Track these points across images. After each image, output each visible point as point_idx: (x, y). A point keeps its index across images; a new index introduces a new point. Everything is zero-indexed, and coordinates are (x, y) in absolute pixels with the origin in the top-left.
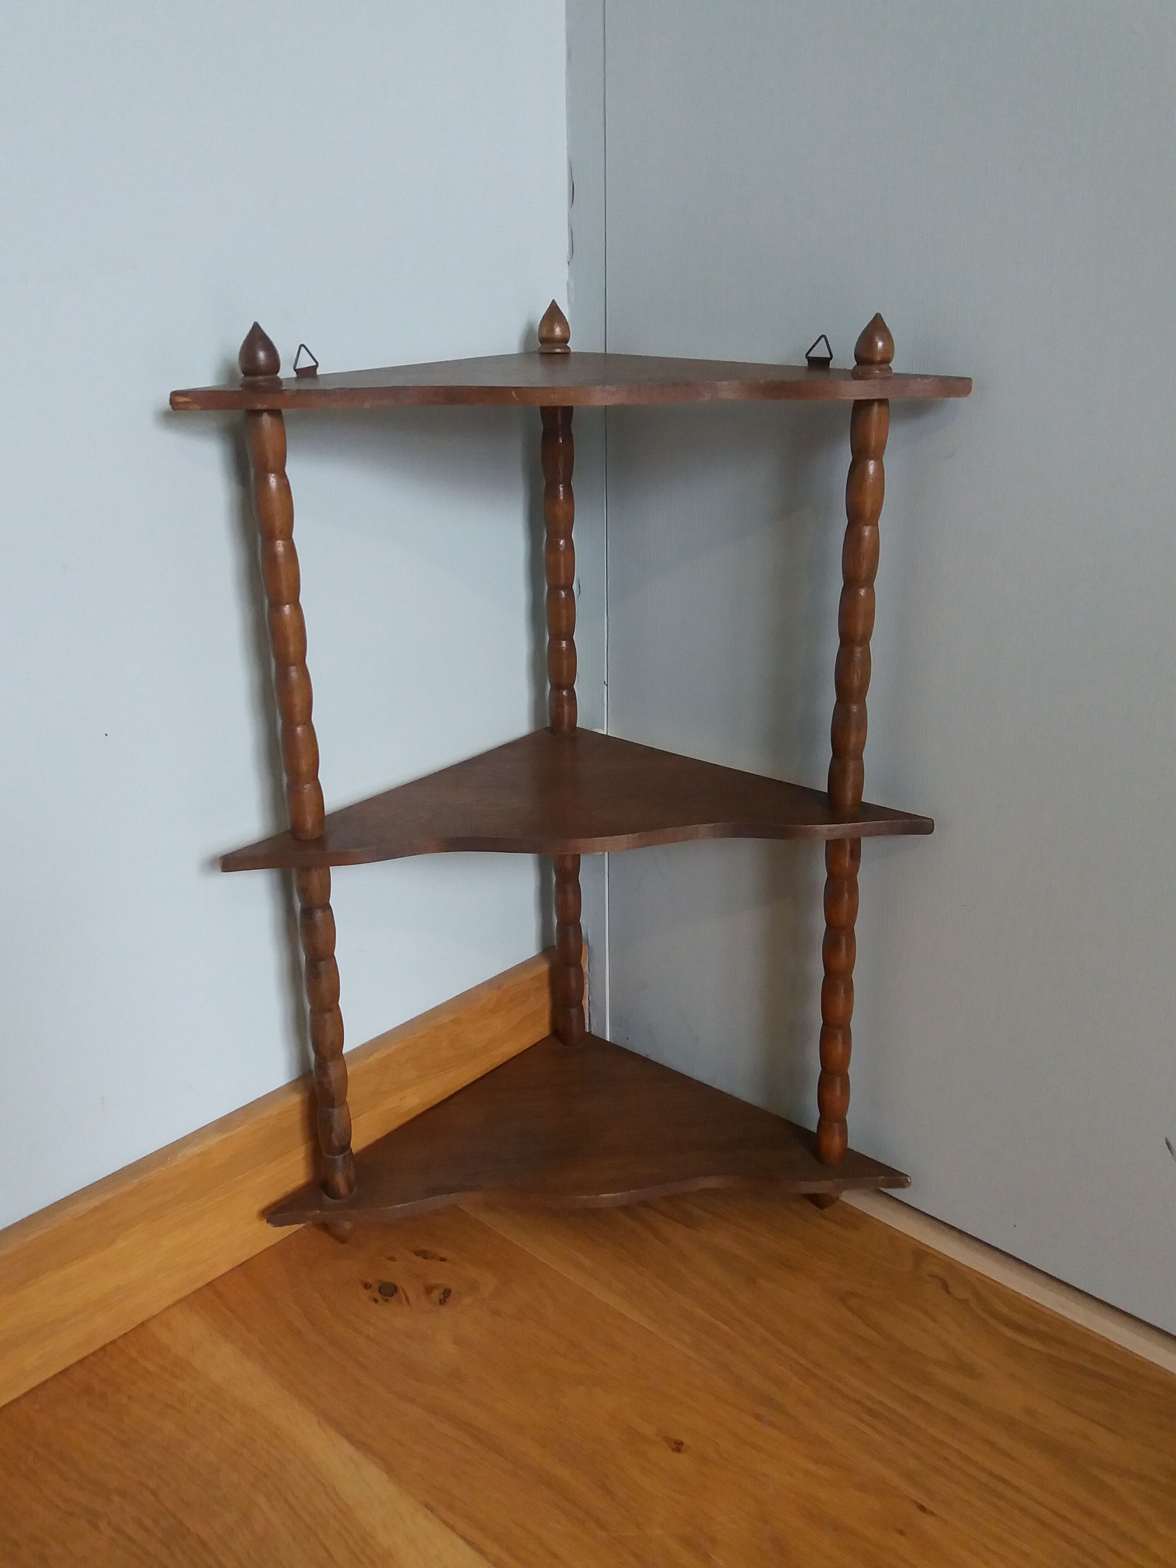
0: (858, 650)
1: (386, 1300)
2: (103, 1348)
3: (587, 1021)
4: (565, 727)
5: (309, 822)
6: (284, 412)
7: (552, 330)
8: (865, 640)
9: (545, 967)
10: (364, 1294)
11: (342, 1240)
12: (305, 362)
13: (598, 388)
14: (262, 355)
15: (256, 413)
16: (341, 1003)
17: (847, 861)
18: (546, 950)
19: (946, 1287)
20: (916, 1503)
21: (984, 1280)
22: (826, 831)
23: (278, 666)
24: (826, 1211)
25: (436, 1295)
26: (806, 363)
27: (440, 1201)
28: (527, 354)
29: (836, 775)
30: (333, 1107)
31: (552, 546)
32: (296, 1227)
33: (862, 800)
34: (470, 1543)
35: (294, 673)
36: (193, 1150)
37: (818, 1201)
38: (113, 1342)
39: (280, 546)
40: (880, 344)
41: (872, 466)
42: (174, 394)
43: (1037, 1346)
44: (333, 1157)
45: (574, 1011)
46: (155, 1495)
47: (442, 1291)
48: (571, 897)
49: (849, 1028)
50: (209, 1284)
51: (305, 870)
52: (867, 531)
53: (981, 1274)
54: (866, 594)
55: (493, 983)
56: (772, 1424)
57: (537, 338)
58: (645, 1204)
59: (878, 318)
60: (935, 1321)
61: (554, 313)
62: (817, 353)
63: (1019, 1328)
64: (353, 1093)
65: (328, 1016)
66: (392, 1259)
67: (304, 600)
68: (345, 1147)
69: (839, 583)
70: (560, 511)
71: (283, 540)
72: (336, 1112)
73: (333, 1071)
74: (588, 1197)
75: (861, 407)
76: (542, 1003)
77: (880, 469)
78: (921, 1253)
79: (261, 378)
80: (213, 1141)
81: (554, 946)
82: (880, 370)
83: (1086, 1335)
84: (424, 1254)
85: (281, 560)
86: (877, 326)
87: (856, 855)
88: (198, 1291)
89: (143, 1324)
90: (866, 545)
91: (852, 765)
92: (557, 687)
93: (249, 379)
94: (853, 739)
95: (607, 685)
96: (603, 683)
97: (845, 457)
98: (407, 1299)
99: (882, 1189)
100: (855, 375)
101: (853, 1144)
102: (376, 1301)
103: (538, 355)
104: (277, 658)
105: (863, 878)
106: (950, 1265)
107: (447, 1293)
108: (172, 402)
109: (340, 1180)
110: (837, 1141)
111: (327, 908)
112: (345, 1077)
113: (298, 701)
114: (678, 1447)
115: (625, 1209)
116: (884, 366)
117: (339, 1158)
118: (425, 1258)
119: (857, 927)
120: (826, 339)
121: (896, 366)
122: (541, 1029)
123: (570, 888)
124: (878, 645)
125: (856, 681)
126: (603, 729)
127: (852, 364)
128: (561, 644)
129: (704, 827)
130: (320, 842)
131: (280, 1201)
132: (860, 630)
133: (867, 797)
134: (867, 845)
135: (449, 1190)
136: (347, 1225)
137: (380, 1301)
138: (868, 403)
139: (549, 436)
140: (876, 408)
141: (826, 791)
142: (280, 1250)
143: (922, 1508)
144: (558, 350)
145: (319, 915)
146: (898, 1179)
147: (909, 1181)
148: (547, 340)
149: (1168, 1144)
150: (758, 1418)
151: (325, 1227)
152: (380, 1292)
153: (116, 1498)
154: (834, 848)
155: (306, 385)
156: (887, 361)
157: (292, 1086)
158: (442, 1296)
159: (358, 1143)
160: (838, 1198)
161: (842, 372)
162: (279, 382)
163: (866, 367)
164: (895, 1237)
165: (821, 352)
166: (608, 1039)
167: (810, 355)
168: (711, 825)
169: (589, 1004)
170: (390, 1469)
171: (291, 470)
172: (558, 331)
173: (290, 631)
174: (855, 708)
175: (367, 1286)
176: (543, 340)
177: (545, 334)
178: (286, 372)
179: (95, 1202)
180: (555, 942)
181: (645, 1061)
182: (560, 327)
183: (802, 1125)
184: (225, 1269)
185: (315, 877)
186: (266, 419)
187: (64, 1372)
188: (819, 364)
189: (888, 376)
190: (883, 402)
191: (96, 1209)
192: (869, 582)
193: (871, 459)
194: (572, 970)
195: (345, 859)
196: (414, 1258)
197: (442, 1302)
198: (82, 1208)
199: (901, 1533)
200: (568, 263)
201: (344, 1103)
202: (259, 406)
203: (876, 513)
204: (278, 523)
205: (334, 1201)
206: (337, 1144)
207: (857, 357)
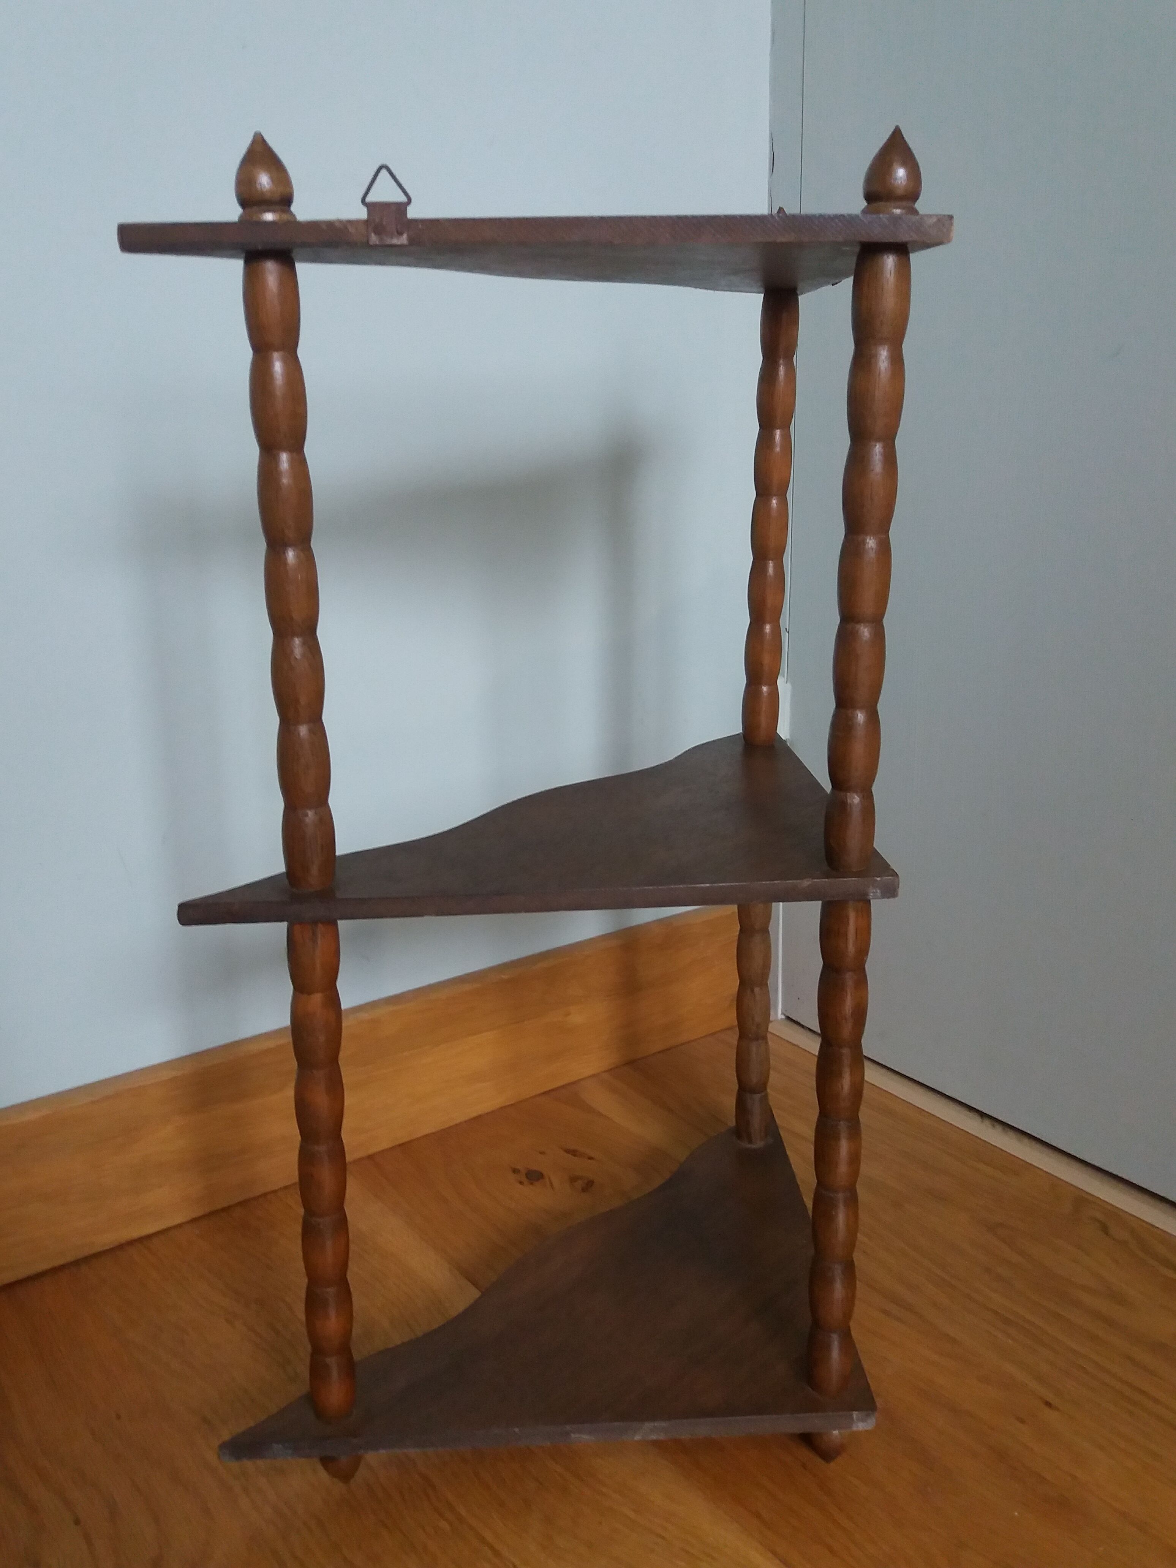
1: (532, 1184)
10: (512, 1178)
19: (1105, 1229)
20: (1042, 1399)
25: (579, 1183)
47: (587, 1180)
60: (1088, 1254)
66: (543, 1154)
78: (1083, 1199)
84: (573, 1153)
95: (788, 632)
96: (785, 630)
98: (551, 1184)
102: (521, 1183)
106: (1116, 1214)
107: (590, 1182)
118: (575, 1156)
137: (526, 1183)
143: (1048, 1404)
152: (527, 1177)
158: (584, 1185)
164: (1056, 1184)
175: (515, 1171)
196: (563, 1154)
197: (584, 1188)
199: (1021, 1421)
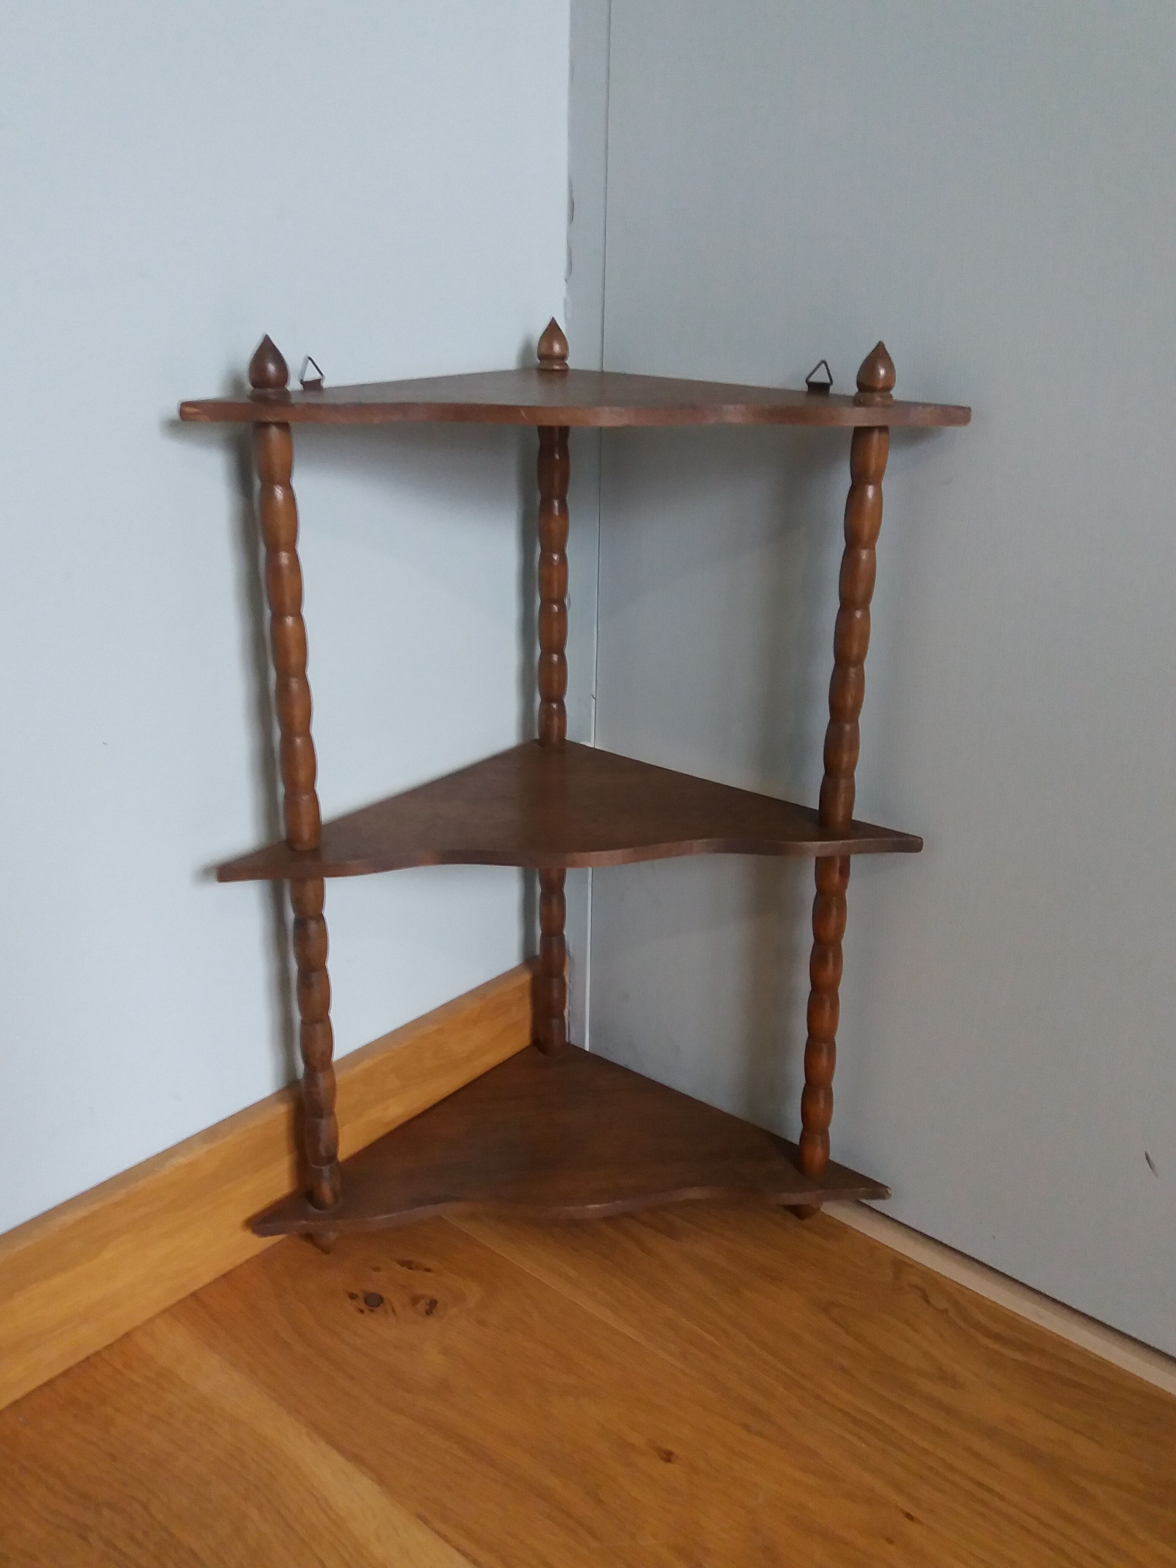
0: (852, 671)
1: (372, 1311)
2: (87, 1359)
3: (567, 1031)
4: (555, 739)
5: (306, 833)
6: (292, 424)
7: (551, 347)
8: (859, 662)
9: (527, 977)
10: (350, 1306)
11: (326, 1250)
12: (311, 375)
13: (607, 409)
14: (271, 368)
15: (263, 426)
16: (332, 1014)
17: (836, 877)
18: (528, 960)
19: (925, 1297)
20: (903, 1511)
21: (963, 1290)
22: (816, 847)
23: (279, 677)
24: (807, 1222)
25: (422, 1306)
26: (805, 387)
27: (428, 1211)
28: (524, 369)
29: (828, 793)
30: (321, 1117)
31: (546, 559)
32: (281, 1237)
33: (853, 818)
34: (465, 1554)
35: (294, 684)
36: (180, 1161)
37: (799, 1212)
38: (97, 1354)
39: (284, 558)
40: (882, 372)
41: (870, 491)
42: (185, 405)
43: (1018, 1356)
44: (321, 1168)
45: (555, 1022)
46: (145, 1507)
47: (429, 1301)
48: (555, 909)
49: (834, 1042)
50: (194, 1295)
51: (299, 882)
52: (864, 555)
53: (958, 1284)
54: (862, 616)
55: (477, 993)
56: (760, 1434)
57: (536, 356)
58: (629, 1215)
59: (880, 348)
60: (916, 1330)
61: (553, 331)
62: (816, 378)
63: (998, 1338)
64: (341, 1103)
65: (318, 1027)
66: (377, 1269)
67: (306, 612)
68: (332, 1158)
69: (834, 604)
70: (555, 526)
71: (287, 552)
72: (324, 1122)
73: (322, 1081)
74: (573, 1208)
75: (861, 434)
76: (523, 1013)
77: (879, 494)
78: (901, 1264)
79: (270, 390)
80: (200, 1151)
81: (536, 957)
82: (881, 397)
83: (1064, 1345)
84: (408, 1264)
85: (286, 572)
86: (879, 354)
87: (845, 872)
88: (181, 1302)
89: (127, 1335)
90: (863, 567)
91: (843, 783)
92: (547, 700)
93: (259, 391)
94: (845, 758)
97: (843, 481)
98: (394, 1311)
99: (864, 1201)
100: (857, 402)
101: (834, 1156)
102: (362, 1311)
103: (535, 372)
104: (278, 669)
105: (852, 894)
106: (930, 1276)
107: (433, 1304)
108: (182, 413)
109: (326, 1191)
110: (819, 1152)
111: (321, 919)
112: (333, 1088)
113: (298, 712)
114: (668, 1457)
115: (608, 1220)
116: (886, 394)
117: (326, 1169)
118: (411, 1268)
119: (845, 943)
120: (826, 363)
121: (897, 394)
122: (522, 1039)
123: (555, 899)
124: (871, 667)
125: (850, 701)
126: (589, 741)
127: (853, 390)
128: (551, 658)
129: (698, 843)
130: (315, 853)
131: (264, 1211)
132: (855, 651)
133: (857, 815)
134: (856, 861)
135: (436, 1201)
136: (332, 1236)
137: (367, 1311)
138: (869, 430)
139: (545, 451)
140: (876, 436)
141: (817, 808)
142: (263, 1260)
143: (909, 1516)
144: (557, 367)
145: (313, 926)
146: (878, 1190)
147: (889, 1192)
148: (546, 356)
149: (1147, 1158)
150: (746, 1427)
151: (309, 1237)
152: (366, 1303)
153: (106, 1512)
154: (823, 865)
155: (312, 398)
156: (888, 388)
157: (279, 1096)
158: (428, 1307)
159: (344, 1152)
160: (819, 1209)
161: (843, 398)
162: (287, 394)
163: (868, 394)
164: (873, 1247)
165: (820, 377)
166: (587, 1049)
167: (811, 379)
168: (705, 840)
169: (569, 1014)
170: (381, 1480)
171: (297, 482)
172: (557, 348)
173: (292, 643)
174: (848, 727)
175: (352, 1296)
176: (541, 357)
177: (544, 351)
178: (294, 385)
179: (82, 1213)
180: (538, 952)
181: (626, 1072)
182: (560, 344)
183: (783, 1137)
184: (208, 1278)
185: (310, 886)
186: (274, 432)
187: (50, 1383)
188: (818, 389)
189: (890, 404)
190: (884, 429)
191: (85, 1219)
192: (865, 604)
193: (870, 484)
194: (555, 981)
195: (341, 870)
196: (398, 1267)
197: (428, 1313)
198: (68, 1218)
199: (890, 1541)
200: (566, 280)
201: (331, 1114)
202: (269, 419)
203: (874, 536)
204: (283, 535)
205: (320, 1212)
206: (324, 1154)
207: (860, 384)
